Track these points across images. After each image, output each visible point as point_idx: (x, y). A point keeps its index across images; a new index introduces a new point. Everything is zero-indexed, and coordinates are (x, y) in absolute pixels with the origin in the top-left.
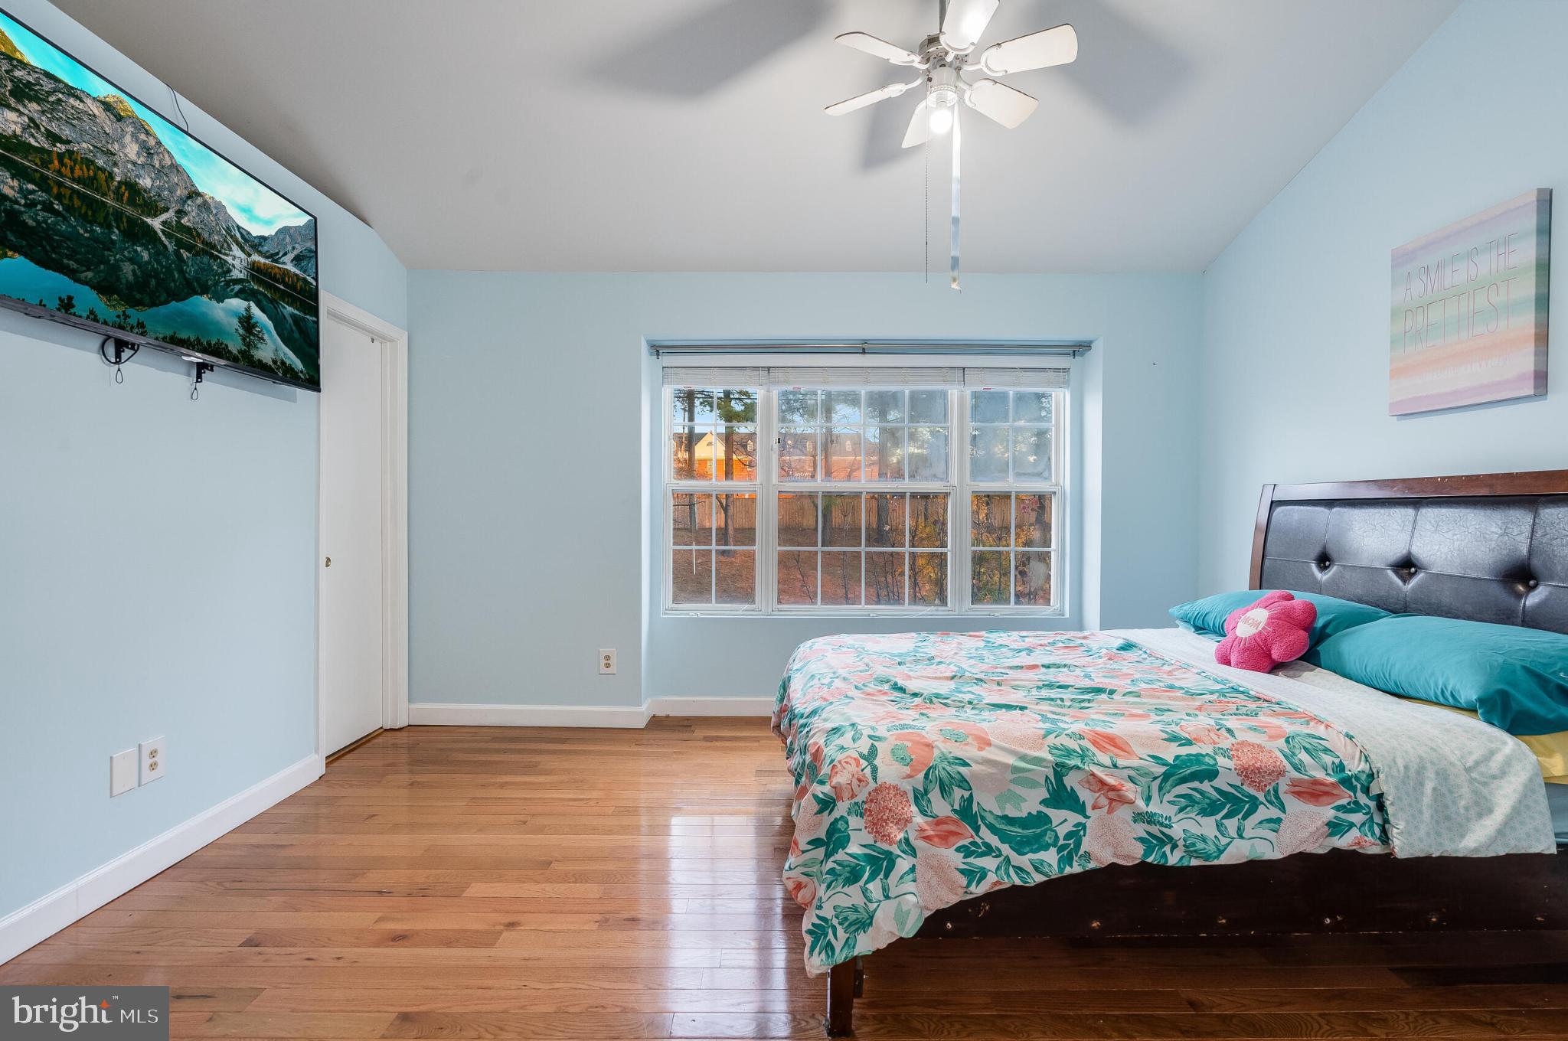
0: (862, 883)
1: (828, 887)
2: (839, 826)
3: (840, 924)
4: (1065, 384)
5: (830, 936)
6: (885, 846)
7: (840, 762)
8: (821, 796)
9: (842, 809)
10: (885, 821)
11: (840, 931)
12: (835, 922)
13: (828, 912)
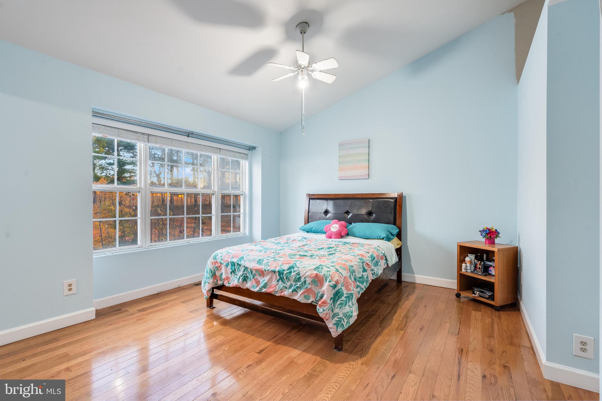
0: (348, 304)
1: (340, 308)
2: (340, 291)
3: (345, 317)
4: (246, 159)
5: (343, 322)
6: (350, 292)
7: (332, 274)
8: (332, 285)
9: (339, 286)
10: (348, 286)
11: (345, 319)
12: (343, 317)
13: (341, 315)
